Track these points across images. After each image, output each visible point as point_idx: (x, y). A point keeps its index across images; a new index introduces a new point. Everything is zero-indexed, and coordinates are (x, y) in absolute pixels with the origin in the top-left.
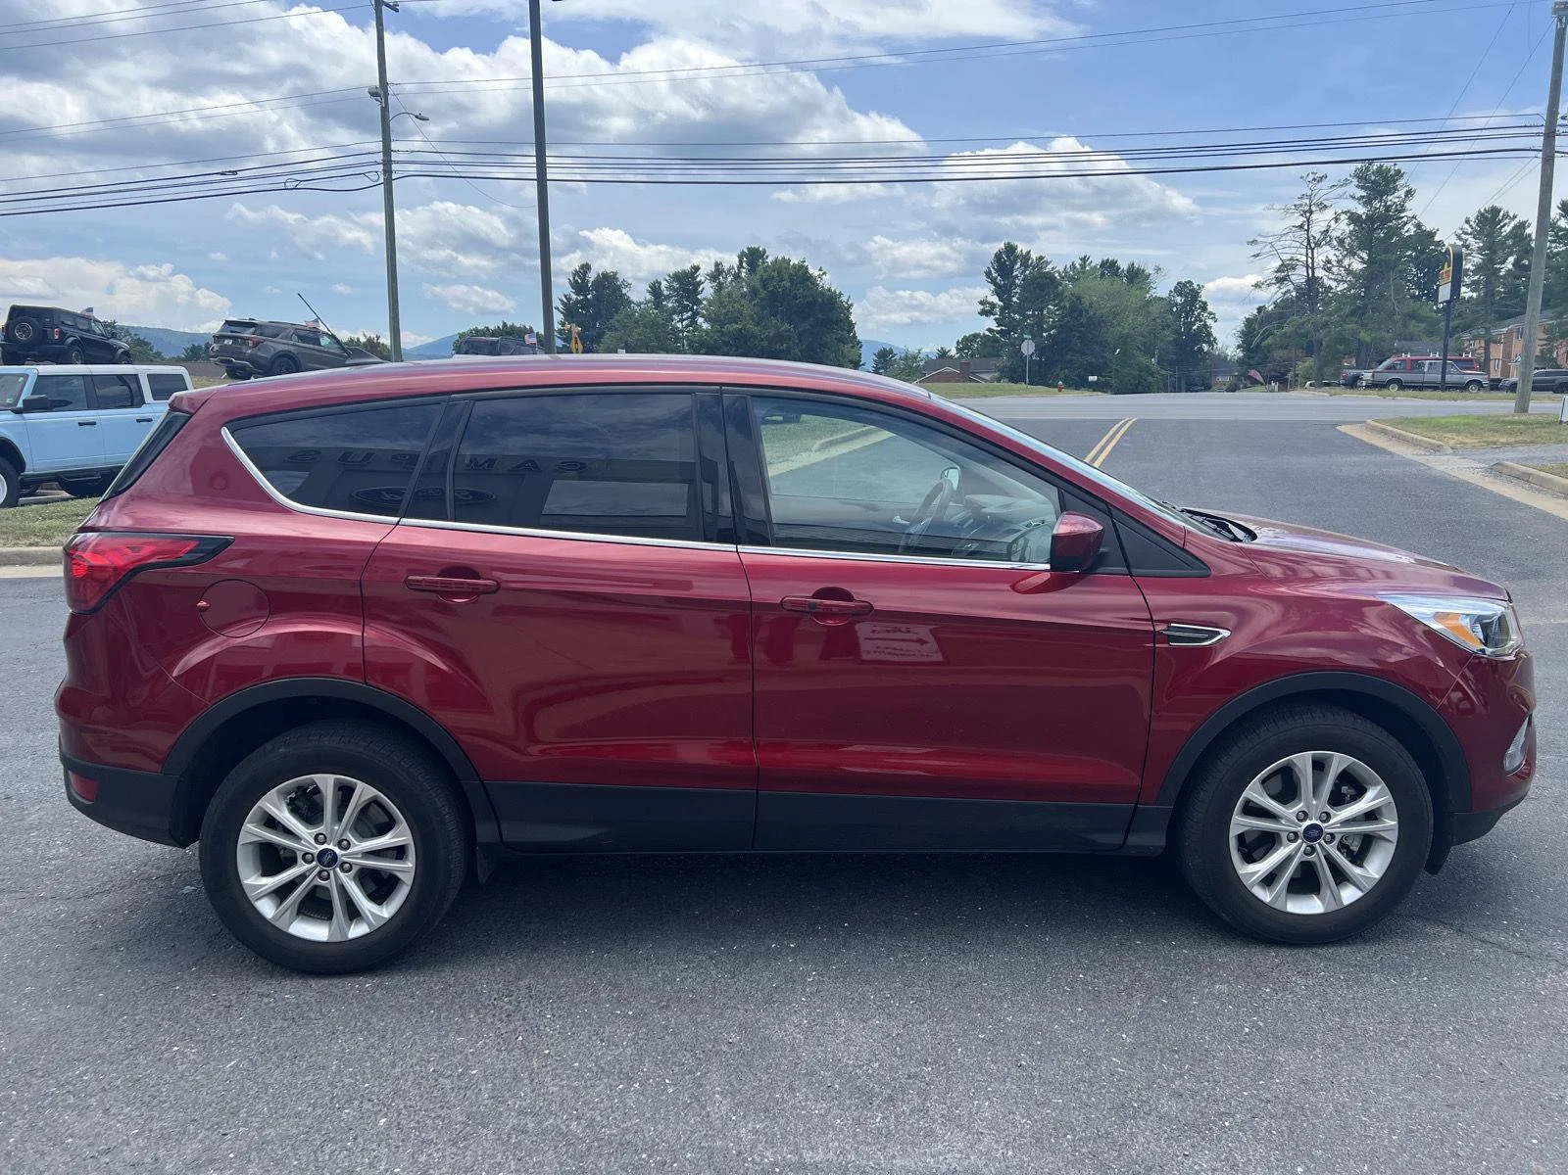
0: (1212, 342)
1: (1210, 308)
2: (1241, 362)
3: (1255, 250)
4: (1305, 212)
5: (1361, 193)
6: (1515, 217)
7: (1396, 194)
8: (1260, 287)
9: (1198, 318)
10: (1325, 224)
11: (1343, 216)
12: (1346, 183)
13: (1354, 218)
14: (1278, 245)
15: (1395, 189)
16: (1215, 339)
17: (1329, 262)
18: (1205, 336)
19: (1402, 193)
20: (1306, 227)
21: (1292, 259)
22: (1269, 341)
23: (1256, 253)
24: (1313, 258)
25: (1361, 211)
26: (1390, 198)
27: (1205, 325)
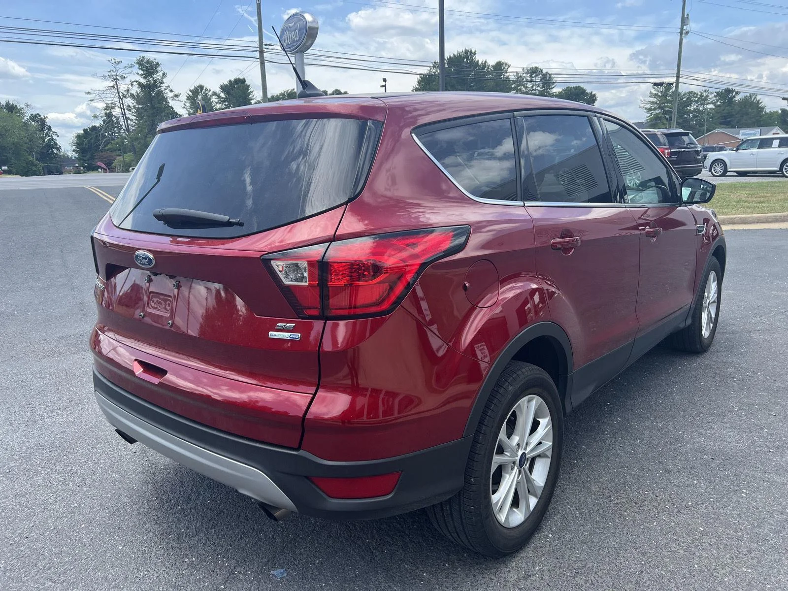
0: (58, 148)
1: (53, 130)
2: (78, 159)
3: (91, 97)
4: (114, 79)
5: (141, 72)
6: (210, 90)
7: (158, 75)
8: (97, 118)
9: (47, 135)
10: (126, 86)
11: (135, 83)
12: (131, 66)
13: (140, 85)
14: (103, 96)
15: (157, 72)
16: (60, 147)
17: (129, 106)
18: (52, 144)
19: (161, 74)
20: (116, 87)
21: (112, 104)
22: (109, 146)
23: (91, 99)
24: (123, 104)
25: (143, 81)
26: (155, 76)
27: (52, 139)
